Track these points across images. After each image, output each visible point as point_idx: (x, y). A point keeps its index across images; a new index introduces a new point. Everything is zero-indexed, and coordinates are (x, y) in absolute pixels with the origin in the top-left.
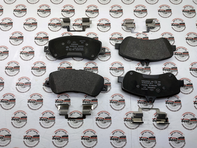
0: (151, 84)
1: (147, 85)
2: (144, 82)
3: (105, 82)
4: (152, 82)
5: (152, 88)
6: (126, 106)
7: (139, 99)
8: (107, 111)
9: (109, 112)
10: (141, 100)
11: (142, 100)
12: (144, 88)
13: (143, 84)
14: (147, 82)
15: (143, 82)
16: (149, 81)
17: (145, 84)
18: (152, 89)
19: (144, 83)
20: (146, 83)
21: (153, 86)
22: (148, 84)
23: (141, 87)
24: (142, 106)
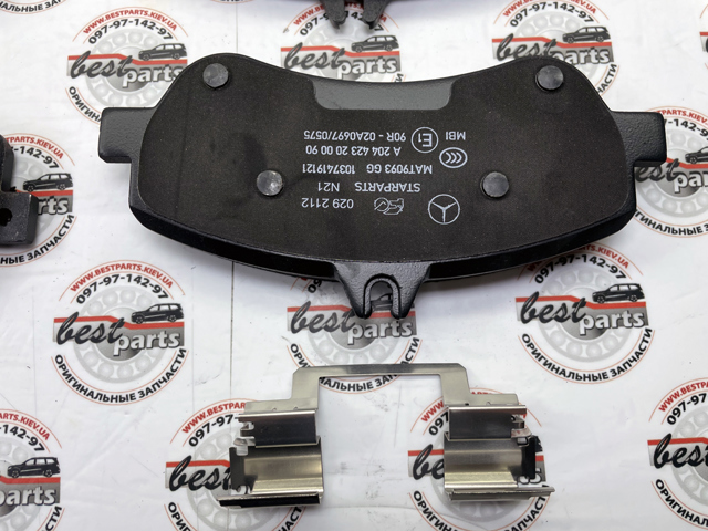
0: (383, 161)
1: (351, 170)
2: (327, 143)
3: (27, 169)
4: (391, 137)
5: (393, 187)
6: (187, 361)
7: (298, 297)
8: (30, 413)
9: (44, 418)
10: (317, 299)
11: (327, 301)
12: (323, 194)
13: (319, 159)
14: (349, 143)
15: (313, 143)
16: (370, 136)
17: (334, 160)
18: (391, 196)
19: (327, 150)
20: (342, 151)
21: (404, 170)
22: (360, 163)
23: (297, 183)
24: (325, 349)
